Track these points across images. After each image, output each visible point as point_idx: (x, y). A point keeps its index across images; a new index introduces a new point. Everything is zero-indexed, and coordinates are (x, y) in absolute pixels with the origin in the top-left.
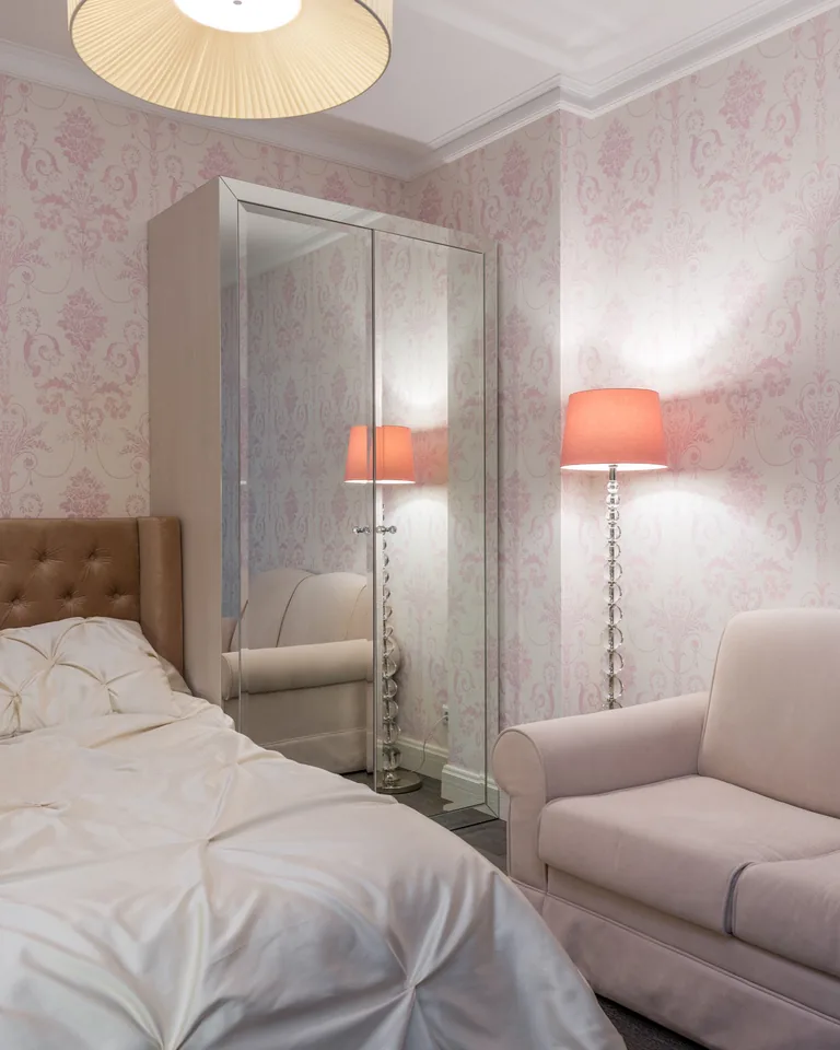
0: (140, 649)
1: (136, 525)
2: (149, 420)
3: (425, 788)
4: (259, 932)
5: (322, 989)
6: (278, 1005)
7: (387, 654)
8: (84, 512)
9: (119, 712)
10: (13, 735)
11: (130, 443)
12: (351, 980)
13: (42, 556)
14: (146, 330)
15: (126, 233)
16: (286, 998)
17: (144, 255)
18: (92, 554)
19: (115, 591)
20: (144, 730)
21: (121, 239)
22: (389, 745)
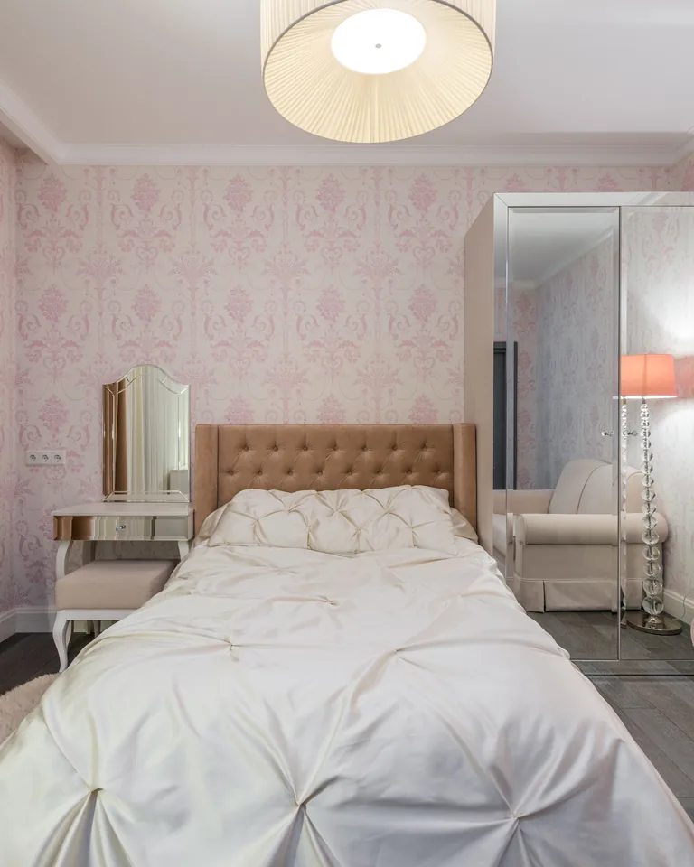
0: (438, 508)
1: (452, 429)
2: (465, 362)
3: (683, 634)
4: (381, 733)
5: (427, 795)
6: (384, 795)
7: (652, 527)
8: (423, 420)
9: (418, 547)
10: (356, 552)
11: (452, 377)
12: (455, 794)
13: (394, 447)
14: (463, 305)
15: (451, 245)
16: (393, 791)
17: (462, 257)
18: (424, 447)
19: (437, 470)
20: (429, 561)
21: (447, 250)
22: (653, 596)
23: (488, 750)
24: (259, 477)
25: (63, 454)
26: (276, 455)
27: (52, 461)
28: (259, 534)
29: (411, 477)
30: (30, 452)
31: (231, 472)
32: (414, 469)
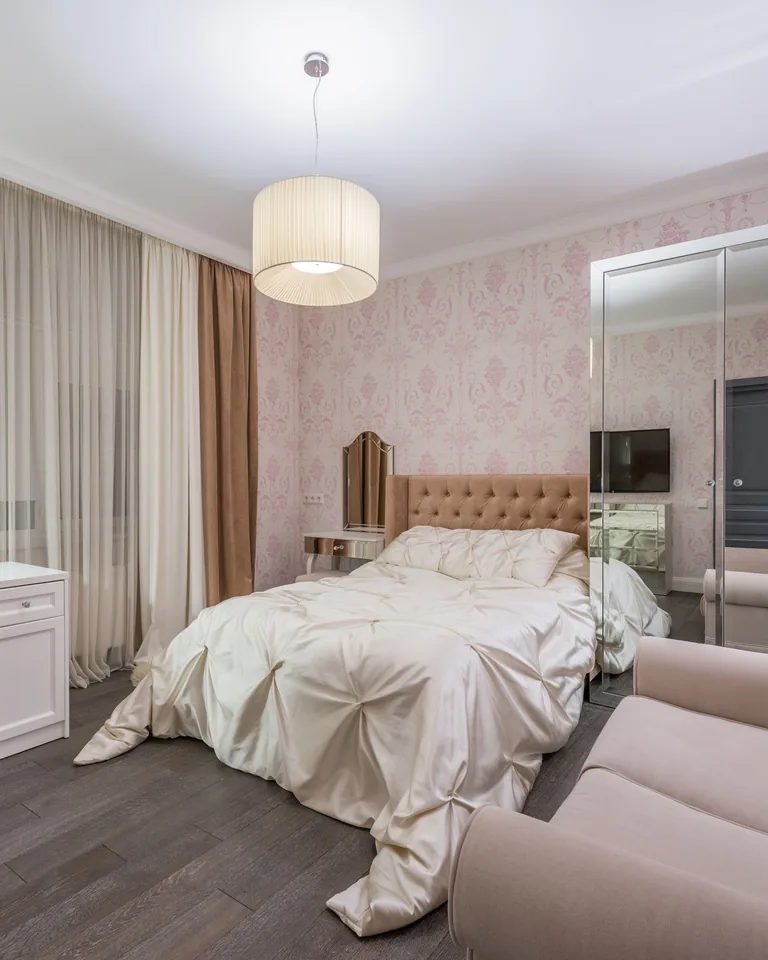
23: (351, 664)
24: (435, 518)
25: (322, 495)
26: (448, 500)
27: (316, 501)
28: (407, 557)
29: (530, 522)
30: (306, 494)
31: (417, 512)
32: (559, 515)
